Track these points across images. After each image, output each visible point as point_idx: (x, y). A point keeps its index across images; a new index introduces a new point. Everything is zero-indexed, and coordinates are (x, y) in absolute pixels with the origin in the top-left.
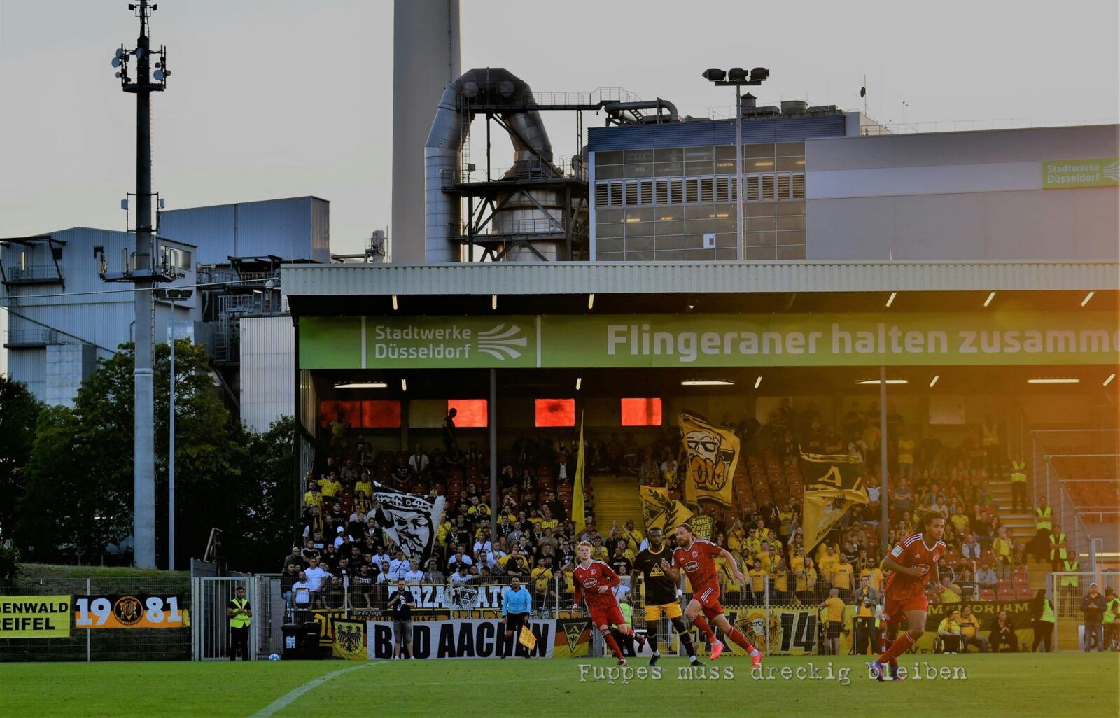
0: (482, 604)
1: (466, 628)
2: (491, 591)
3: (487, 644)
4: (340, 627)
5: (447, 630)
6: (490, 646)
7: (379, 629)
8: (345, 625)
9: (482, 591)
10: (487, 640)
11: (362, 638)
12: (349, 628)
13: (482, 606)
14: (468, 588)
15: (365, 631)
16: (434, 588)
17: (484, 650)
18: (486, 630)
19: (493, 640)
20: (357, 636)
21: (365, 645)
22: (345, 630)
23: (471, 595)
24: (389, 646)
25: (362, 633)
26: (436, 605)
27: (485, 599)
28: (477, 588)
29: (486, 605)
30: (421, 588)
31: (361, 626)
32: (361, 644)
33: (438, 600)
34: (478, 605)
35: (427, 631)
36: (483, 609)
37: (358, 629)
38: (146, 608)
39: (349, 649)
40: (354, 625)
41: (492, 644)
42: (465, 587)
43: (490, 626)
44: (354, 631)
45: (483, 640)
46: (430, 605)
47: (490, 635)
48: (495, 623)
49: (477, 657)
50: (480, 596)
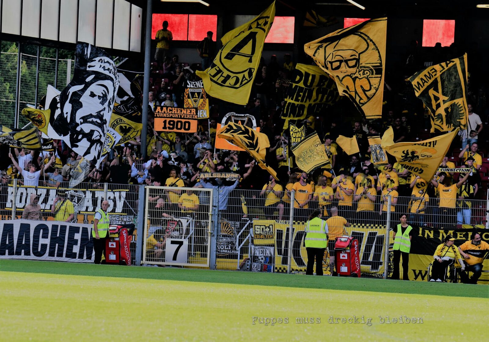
0: (87, 208)
1: (24, 228)
2: (96, 196)
3: (42, 245)
5: (7, 228)
6: (44, 246)
9: (89, 195)
10: (42, 241)
13: (87, 210)
14: (76, 192)
16: (48, 191)
17: (39, 250)
18: (42, 231)
19: (47, 241)
23: (79, 199)
26: (48, 207)
27: (90, 204)
28: (85, 192)
29: (91, 209)
30: (37, 190)
33: (50, 202)
34: (84, 209)
36: (87, 213)
41: (46, 245)
42: (75, 191)
43: (45, 228)
45: (38, 241)
46: (42, 207)
47: (45, 236)
48: (49, 224)
49: (32, 256)
50: (86, 200)
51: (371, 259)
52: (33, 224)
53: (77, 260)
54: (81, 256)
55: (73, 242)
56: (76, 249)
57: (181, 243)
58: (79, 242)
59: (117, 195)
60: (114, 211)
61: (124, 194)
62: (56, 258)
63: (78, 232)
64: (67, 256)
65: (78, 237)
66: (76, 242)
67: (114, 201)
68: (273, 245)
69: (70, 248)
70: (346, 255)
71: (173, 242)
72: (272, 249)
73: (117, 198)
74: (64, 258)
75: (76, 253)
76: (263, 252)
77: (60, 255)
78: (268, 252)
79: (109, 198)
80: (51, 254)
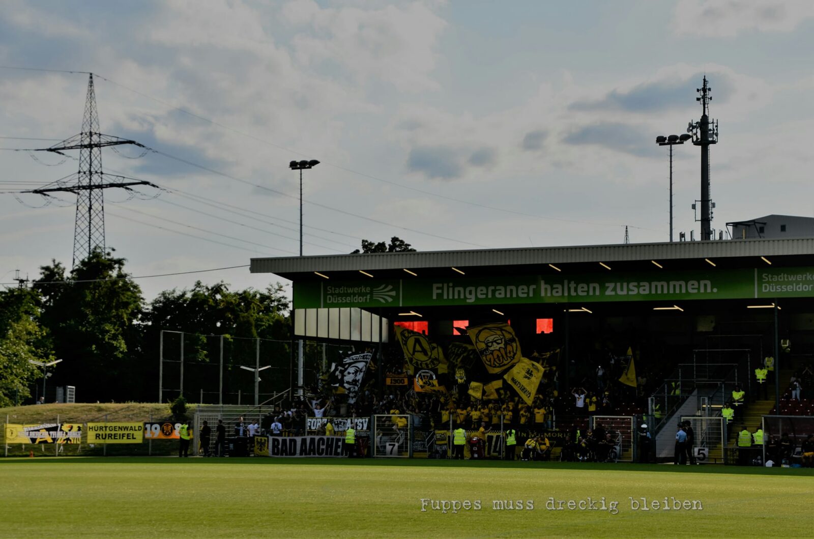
1: (312, 440)
4: (257, 439)
5: (304, 441)
6: (323, 449)
7: (274, 440)
8: (259, 438)
10: (322, 447)
11: (266, 445)
12: (261, 439)
15: (268, 442)
17: (320, 451)
18: (321, 441)
19: (324, 447)
20: (264, 444)
21: (268, 448)
22: (259, 440)
23: (344, 423)
24: (278, 449)
25: (267, 443)
31: (266, 438)
32: (266, 448)
35: (295, 441)
37: (265, 440)
38: (175, 429)
39: (261, 450)
40: (263, 438)
42: (342, 419)
44: (263, 441)
45: (320, 447)
47: (323, 444)
48: (325, 438)
49: (317, 456)
50: (348, 424)
51: (498, 449)
52: (317, 438)
53: (340, 456)
54: (342, 454)
55: (337, 447)
56: (339, 450)
57: (394, 445)
58: (341, 447)
59: (364, 420)
60: (362, 429)
61: (367, 420)
62: (328, 456)
63: (340, 441)
64: (334, 455)
65: (340, 443)
66: (339, 447)
67: (362, 423)
68: (446, 444)
69: (336, 450)
70: (476, 448)
71: (390, 445)
72: (446, 446)
73: (364, 422)
74: (333, 456)
75: (339, 453)
76: (441, 448)
77: (331, 454)
78: (444, 447)
79: (360, 422)
80: (327, 454)
